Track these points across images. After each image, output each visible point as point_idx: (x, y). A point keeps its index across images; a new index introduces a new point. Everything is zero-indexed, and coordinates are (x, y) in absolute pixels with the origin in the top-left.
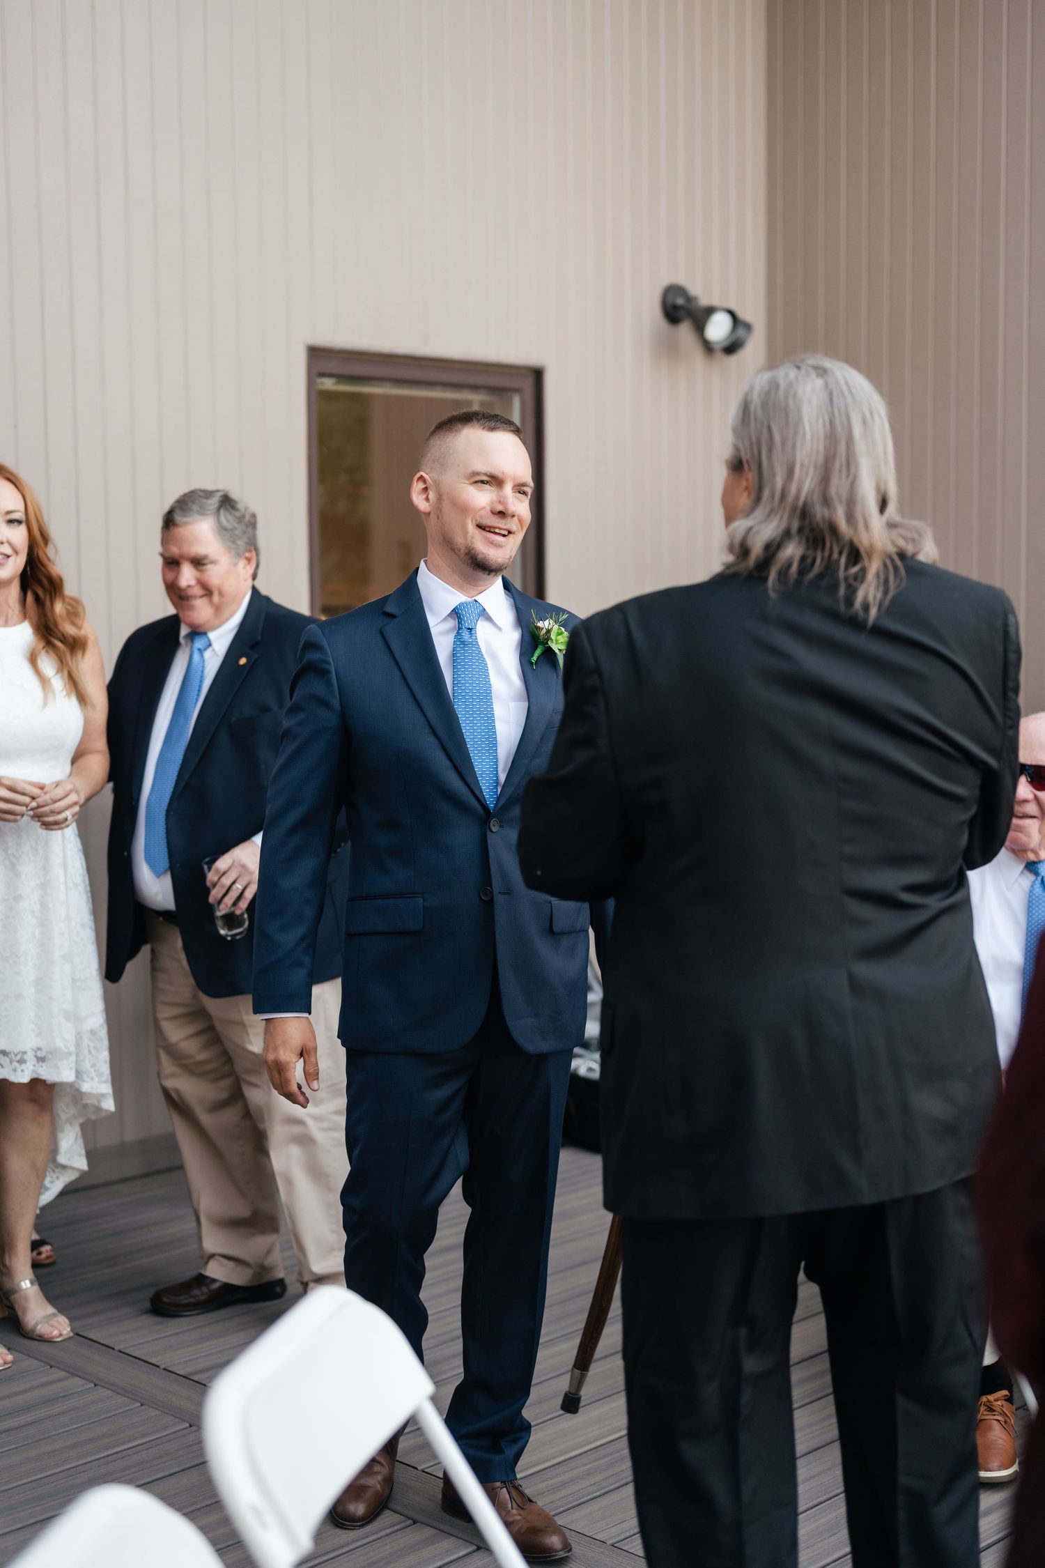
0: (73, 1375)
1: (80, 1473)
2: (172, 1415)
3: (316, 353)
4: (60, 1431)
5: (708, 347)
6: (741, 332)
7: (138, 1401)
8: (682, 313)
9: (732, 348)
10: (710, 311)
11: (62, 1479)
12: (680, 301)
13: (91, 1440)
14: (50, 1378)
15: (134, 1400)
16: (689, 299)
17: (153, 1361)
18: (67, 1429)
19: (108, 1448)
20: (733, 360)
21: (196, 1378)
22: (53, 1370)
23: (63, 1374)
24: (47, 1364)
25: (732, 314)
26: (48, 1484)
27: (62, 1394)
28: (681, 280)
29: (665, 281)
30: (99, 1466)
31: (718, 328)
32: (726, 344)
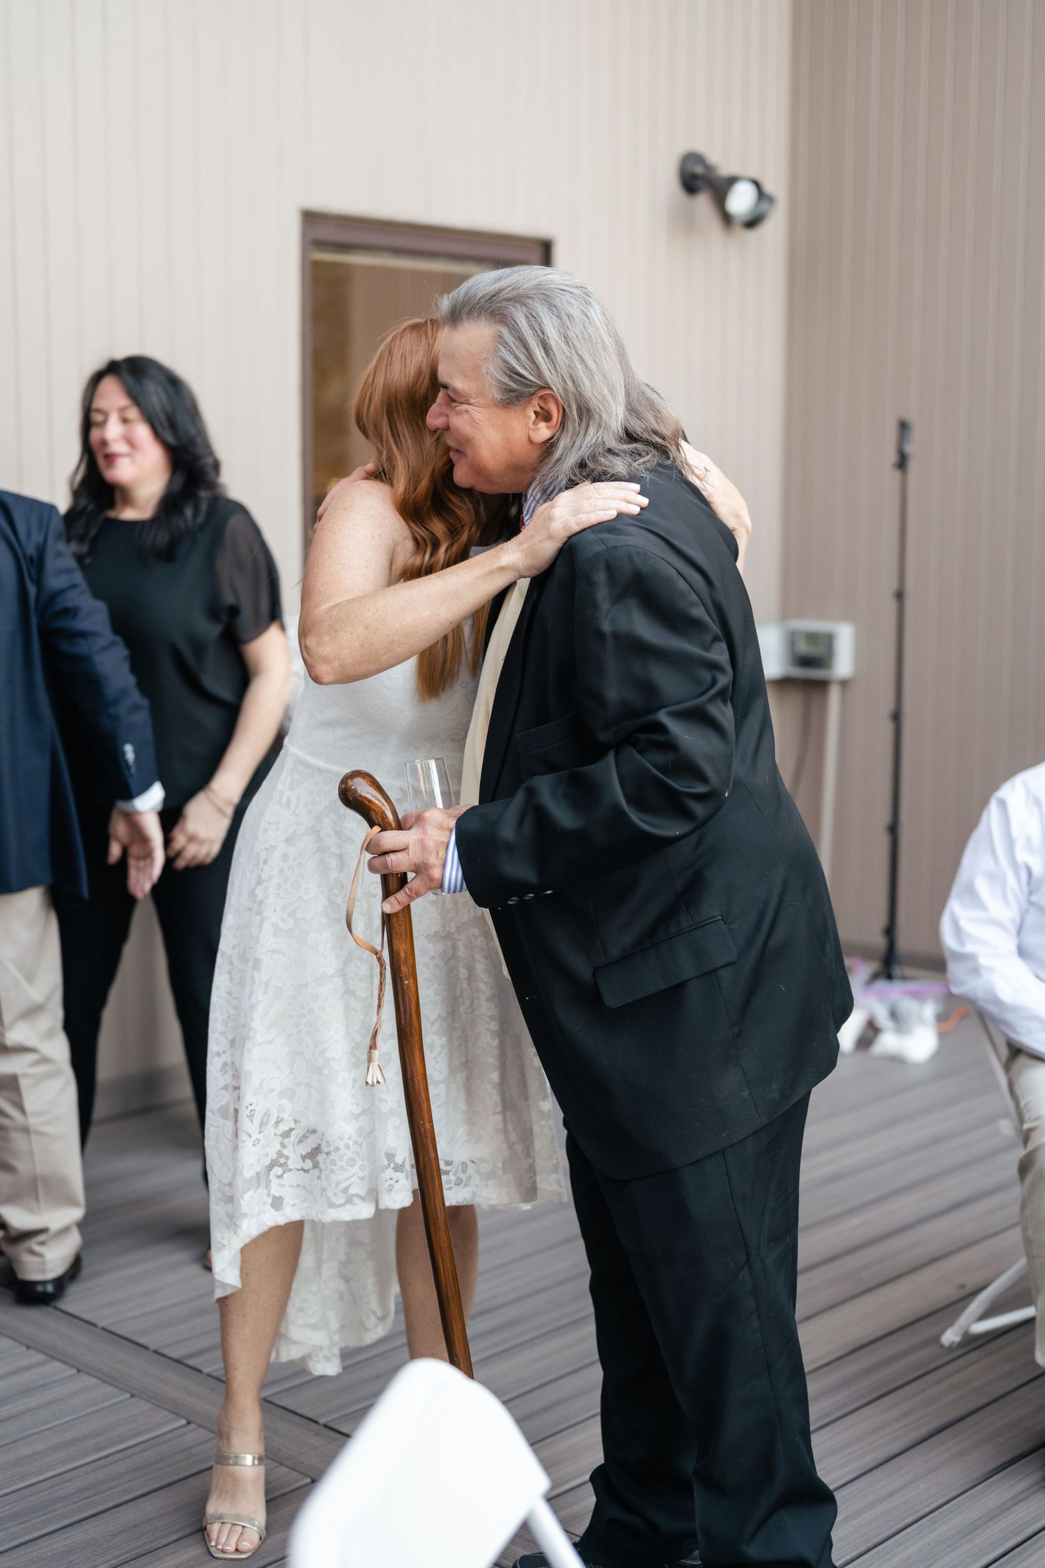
0: (54, 1358)
1: (67, 1482)
2: (167, 1410)
3: (310, 218)
4: (42, 1428)
5: (726, 218)
6: (764, 206)
7: (127, 1391)
8: (699, 183)
9: (752, 223)
10: (732, 181)
11: (46, 1490)
12: (699, 170)
13: (77, 1440)
14: (25, 1362)
15: (121, 1389)
16: (709, 168)
17: (141, 1340)
18: (49, 1426)
19: (98, 1450)
20: (753, 236)
21: (191, 1362)
22: (31, 1352)
23: (41, 1357)
24: (22, 1344)
25: (757, 184)
26: (31, 1496)
27: (41, 1383)
28: (700, 146)
29: (684, 145)
30: (87, 1474)
31: (741, 200)
32: (748, 218)
